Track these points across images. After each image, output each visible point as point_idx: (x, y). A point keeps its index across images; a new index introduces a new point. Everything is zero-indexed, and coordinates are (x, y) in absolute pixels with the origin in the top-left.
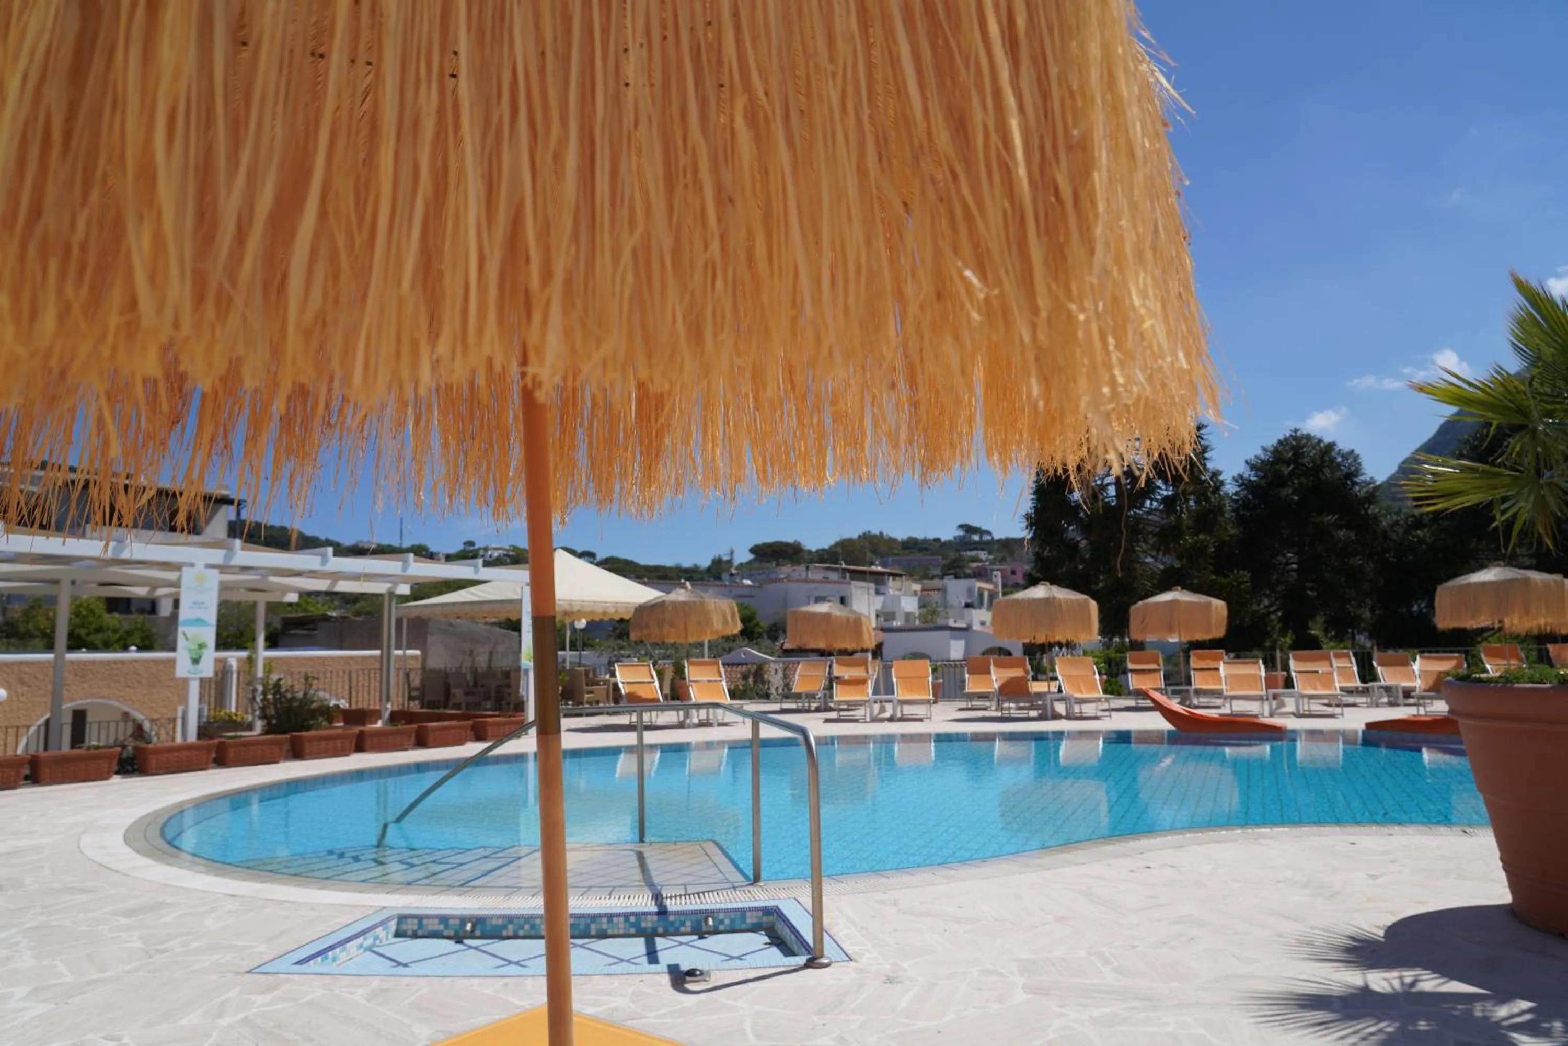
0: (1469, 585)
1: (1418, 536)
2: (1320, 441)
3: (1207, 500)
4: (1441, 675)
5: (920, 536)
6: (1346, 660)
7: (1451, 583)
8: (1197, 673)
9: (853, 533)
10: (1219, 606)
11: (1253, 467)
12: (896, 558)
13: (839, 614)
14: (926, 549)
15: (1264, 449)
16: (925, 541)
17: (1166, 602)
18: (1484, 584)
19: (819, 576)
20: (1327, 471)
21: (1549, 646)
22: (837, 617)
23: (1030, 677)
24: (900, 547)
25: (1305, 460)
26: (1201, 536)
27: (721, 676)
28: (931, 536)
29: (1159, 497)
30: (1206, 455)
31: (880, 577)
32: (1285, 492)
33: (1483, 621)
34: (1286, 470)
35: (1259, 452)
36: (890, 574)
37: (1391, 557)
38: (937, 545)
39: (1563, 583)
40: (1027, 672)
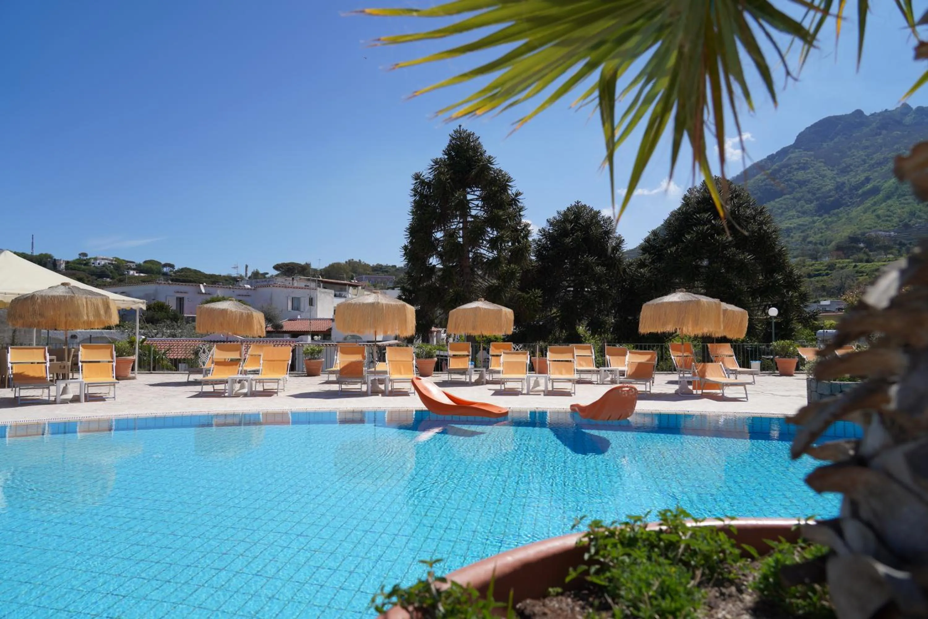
0: (663, 304)
1: (641, 273)
2: (592, 210)
3: (519, 242)
4: (640, 365)
5: (384, 263)
6: (589, 351)
7: (651, 302)
8: (493, 358)
9: (343, 260)
10: (508, 313)
11: (551, 224)
12: (368, 276)
13: (234, 310)
14: (387, 272)
15: (558, 213)
16: (387, 267)
17: (472, 308)
18: (671, 303)
19: (303, 284)
20: (593, 228)
21: (709, 345)
22: (231, 312)
23: (366, 361)
24: (370, 270)
25: (581, 221)
26: (512, 266)
27: (113, 358)
28: (390, 264)
29: (488, 238)
30: (522, 213)
31: (344, 287)
32: (568, 240)
33: (669, 328)
34: (569, 227)
35: (556, 215)
36: (350, 285)
37: (626, 285)
38: (394, 269)
39: (720, 304)
40: (364, 357)
